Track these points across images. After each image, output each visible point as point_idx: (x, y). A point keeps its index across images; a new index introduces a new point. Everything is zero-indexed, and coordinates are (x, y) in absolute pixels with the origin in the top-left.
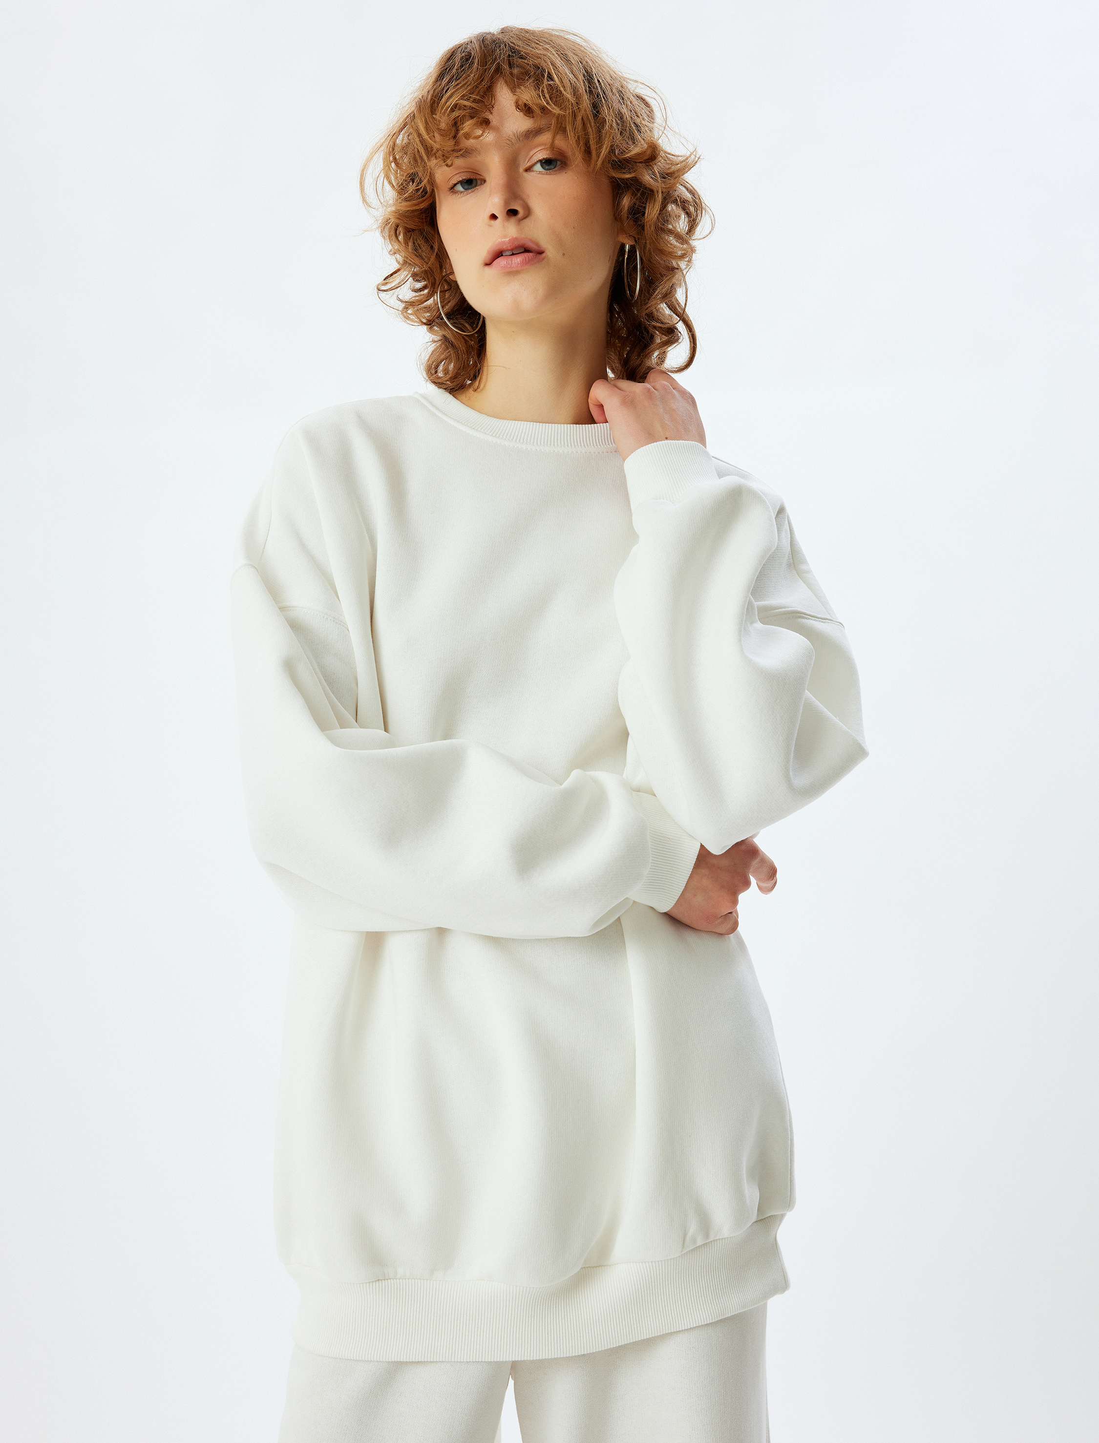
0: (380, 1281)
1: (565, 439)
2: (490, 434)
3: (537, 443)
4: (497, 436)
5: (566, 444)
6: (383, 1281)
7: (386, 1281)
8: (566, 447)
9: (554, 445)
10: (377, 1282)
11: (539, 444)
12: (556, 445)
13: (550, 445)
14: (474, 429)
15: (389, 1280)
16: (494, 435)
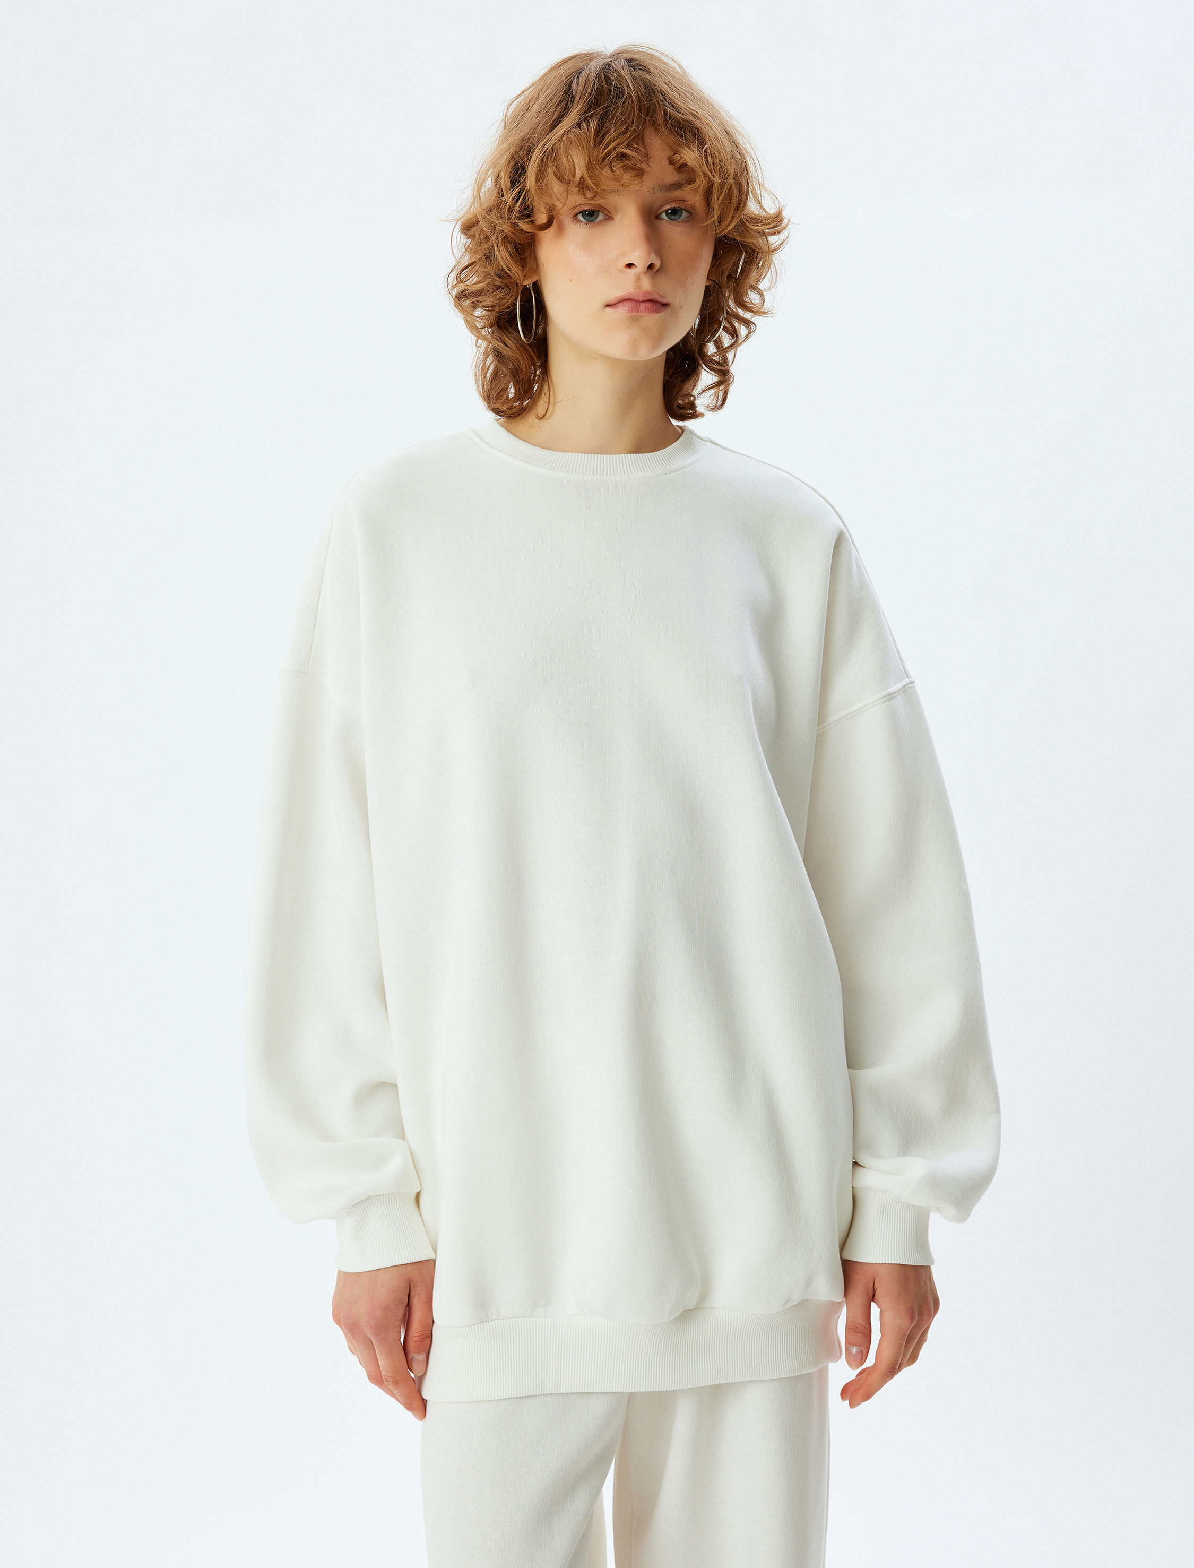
0: (484, 1323)
1: (622, 467)
2: (545, 467)
3: (593, 473)
4: (552, 468)
5: (623, 472)
6: (487, 1323)
7: (490, 1322)
8: (623, 474)
9: (610, 473)
10: (482, 1324)
11: (595, 473)
12: (612, 473)
13: (607, 474)
14: (527, 462)
15: (493, 1322)
16: (549, 467)
